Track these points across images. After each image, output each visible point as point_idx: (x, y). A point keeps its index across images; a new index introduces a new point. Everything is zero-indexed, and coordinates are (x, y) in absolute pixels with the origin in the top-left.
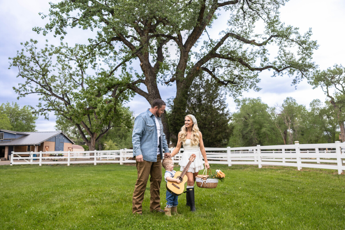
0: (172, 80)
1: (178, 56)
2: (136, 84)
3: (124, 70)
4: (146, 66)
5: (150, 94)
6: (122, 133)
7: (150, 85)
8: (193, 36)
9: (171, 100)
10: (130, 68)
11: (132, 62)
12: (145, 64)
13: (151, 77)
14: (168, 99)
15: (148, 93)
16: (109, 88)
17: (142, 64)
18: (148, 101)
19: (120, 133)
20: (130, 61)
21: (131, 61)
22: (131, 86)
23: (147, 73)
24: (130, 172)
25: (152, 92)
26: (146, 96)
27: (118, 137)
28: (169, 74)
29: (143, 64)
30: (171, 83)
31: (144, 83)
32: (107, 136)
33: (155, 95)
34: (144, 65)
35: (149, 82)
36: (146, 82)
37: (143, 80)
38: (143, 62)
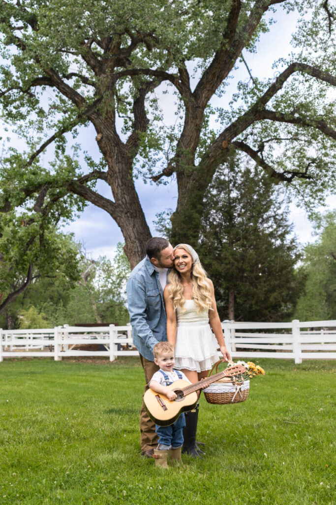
0: (167, 172)
1: (181, 118)
2: (87, 181)
3: (60, 152)
4: (110, 141)
5: (119, 205)
6: (58, 291)
7: (119, 185)
8: (213, 72)
9: (165, 216)
10: (73, 146)
11: (77, 134)
12: (107, 138)
13: (120, 164)
14: (160, 215)
15: (114, 201)
16: (28, 193)
17: (99, 138)
18: (115, 219)
19: (53, 291)
20: (73, 131)
21: (75, 131)
22: (76, 186)
23: (111, 157)
24: (76, 377)
25: (124, 200)
26: (110, 208)
27: (49, 300)
28: (160, 159)
29: (102, 138)
30: (164, 178)
31: (105, 179)
32: (24, 298)
33: (131, 205)
34: (104, 138)
35: (117, 177)
36: (109, 177)
37: (104, 172)
38: (102, 133)
